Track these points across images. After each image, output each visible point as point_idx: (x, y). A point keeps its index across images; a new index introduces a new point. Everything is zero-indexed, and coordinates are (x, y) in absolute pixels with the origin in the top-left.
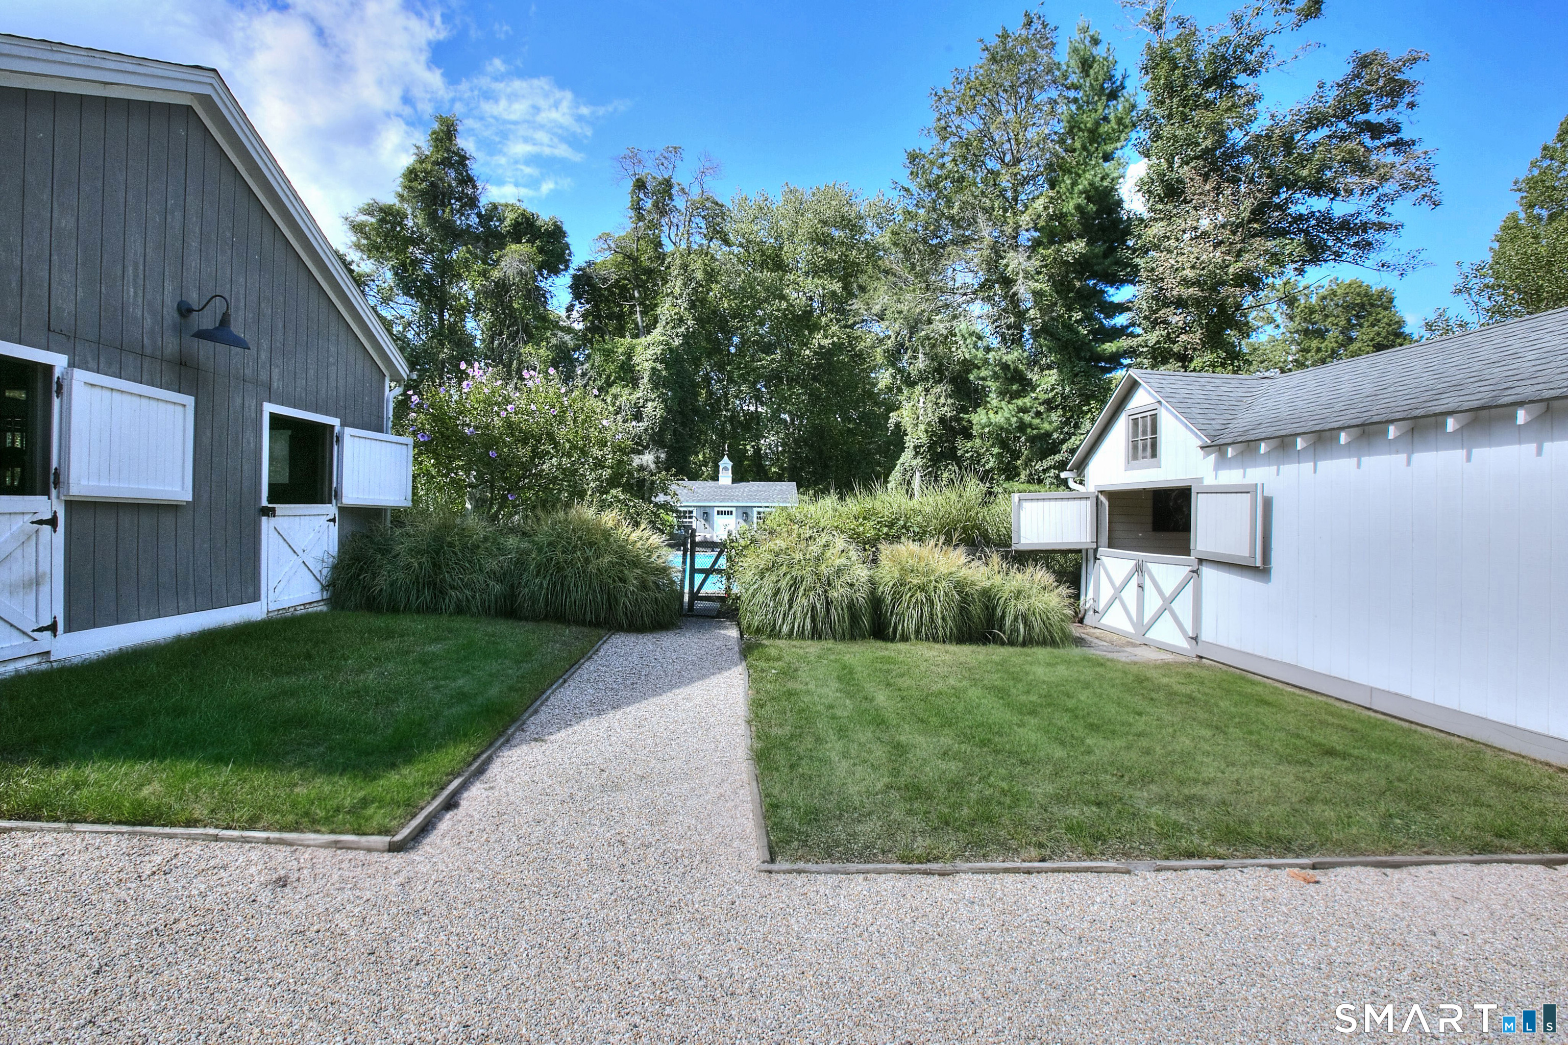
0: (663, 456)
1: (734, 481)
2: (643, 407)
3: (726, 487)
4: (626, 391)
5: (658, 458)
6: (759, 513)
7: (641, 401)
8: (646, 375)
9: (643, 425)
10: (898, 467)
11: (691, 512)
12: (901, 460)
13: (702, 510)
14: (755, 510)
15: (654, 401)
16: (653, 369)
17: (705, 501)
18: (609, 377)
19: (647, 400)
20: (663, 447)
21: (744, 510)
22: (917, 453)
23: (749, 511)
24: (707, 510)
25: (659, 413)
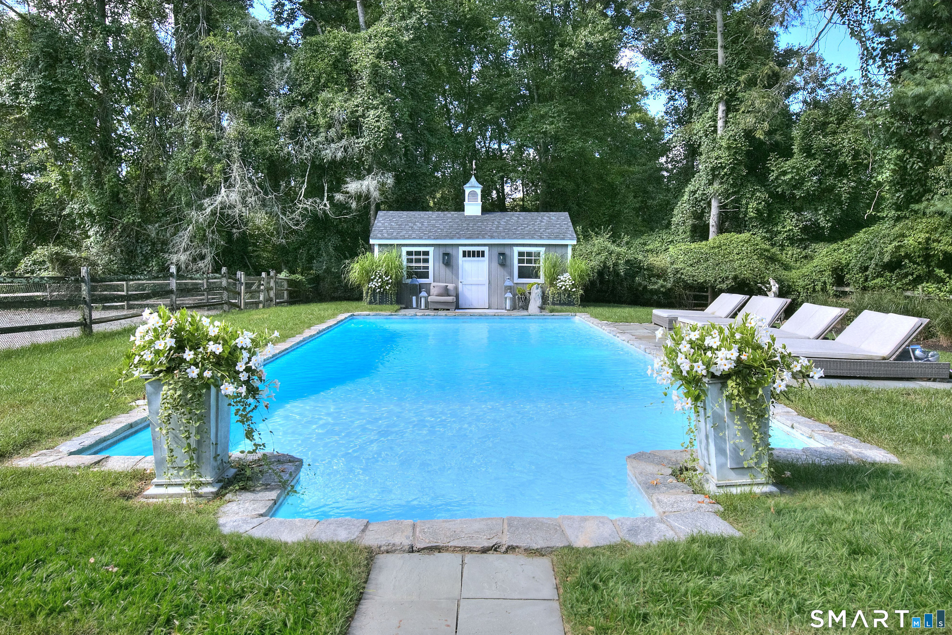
0: (390, 181)
1: (485, 210)
2: (363, 116)
3: (473, 218)
4: (340, 97)
5: (383, 184)
6: (521, 254)
7: (360, 109)
8: (366, 74)
9: (363, 142)
10: (686, 197)
11: (426, 253)
12: (690, 188)
13: (442, 250)
14: (516, 250)
15: (376, 108)
16: (375, 66)
17: (445, 238)
18: (319, 78)
19: (367, 108)
20: (389, 171)
21: (501, 250)
22: (714, 177)
23: (507, 251)
24: (449, 250)
25: (383, 124)
